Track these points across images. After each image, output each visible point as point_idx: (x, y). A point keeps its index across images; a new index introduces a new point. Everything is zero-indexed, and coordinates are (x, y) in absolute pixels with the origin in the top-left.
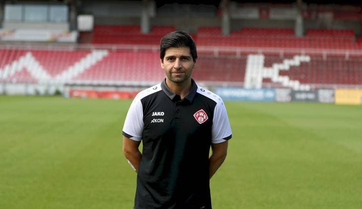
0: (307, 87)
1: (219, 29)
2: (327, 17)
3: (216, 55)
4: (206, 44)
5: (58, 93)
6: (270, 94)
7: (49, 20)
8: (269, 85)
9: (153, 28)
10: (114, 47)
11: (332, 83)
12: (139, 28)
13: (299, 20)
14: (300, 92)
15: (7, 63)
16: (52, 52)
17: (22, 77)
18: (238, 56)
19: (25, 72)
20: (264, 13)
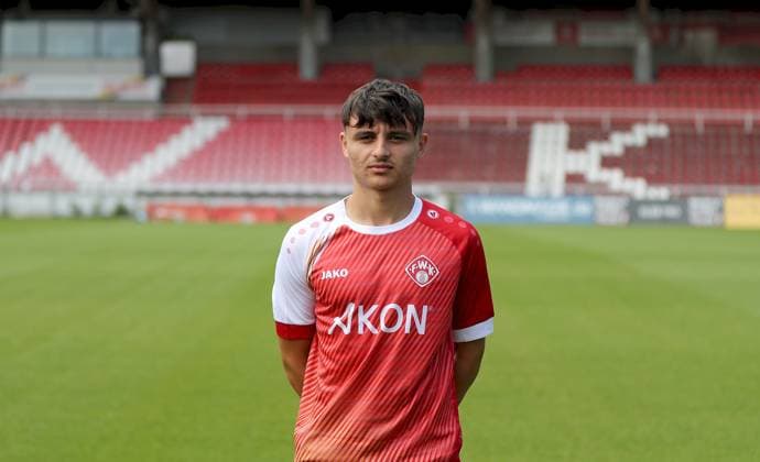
0: (662, 192)
1: (469, 68)
2: (704, 40)
3: (464, 125)
4: (440, 102)
5: (121, 212)
6: (583, 209)
7: (98, 54)
8: (579, 188)
9: (324, 68)
10: (242, 110)
11: (717, 182)
12: (294, 67)
13: (643, 48)
14: (648, 202)
15: (8, 147)
16: (107, 123)
17: (42, 179)
18: (512, 126)
19: (49, 166)
20: (567, 32)
